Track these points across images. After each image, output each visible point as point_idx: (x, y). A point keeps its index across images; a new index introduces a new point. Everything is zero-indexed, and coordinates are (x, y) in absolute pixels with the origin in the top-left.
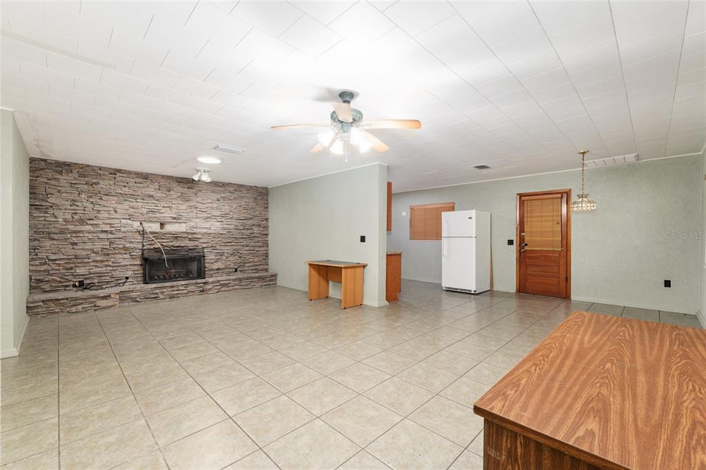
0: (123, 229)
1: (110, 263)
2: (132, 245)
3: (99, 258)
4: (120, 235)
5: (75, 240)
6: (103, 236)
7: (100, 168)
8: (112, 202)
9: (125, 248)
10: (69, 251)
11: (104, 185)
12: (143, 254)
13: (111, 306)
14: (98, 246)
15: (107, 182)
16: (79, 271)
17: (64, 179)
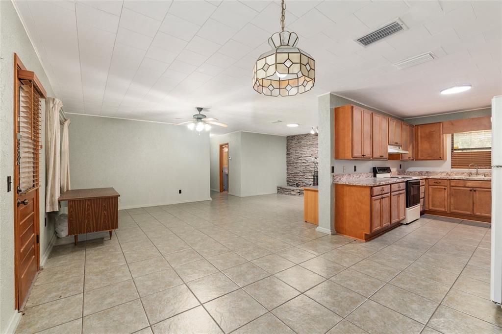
0: (309, 161)
1: (305, 177)
2: (312, 169)
3: (302, 174)
4: (308, 164)
5: (296, 166)
6: (303, 164)
7: (302, 135)
8: (305, 149)
9: (310, 171)
10: (295, 171)
11: (303, 142)
12: (315, 174)
13: (295, 195)
14: (302, 169)
15: (304, 141)
16: (297, 179)
17: (294, 142)
